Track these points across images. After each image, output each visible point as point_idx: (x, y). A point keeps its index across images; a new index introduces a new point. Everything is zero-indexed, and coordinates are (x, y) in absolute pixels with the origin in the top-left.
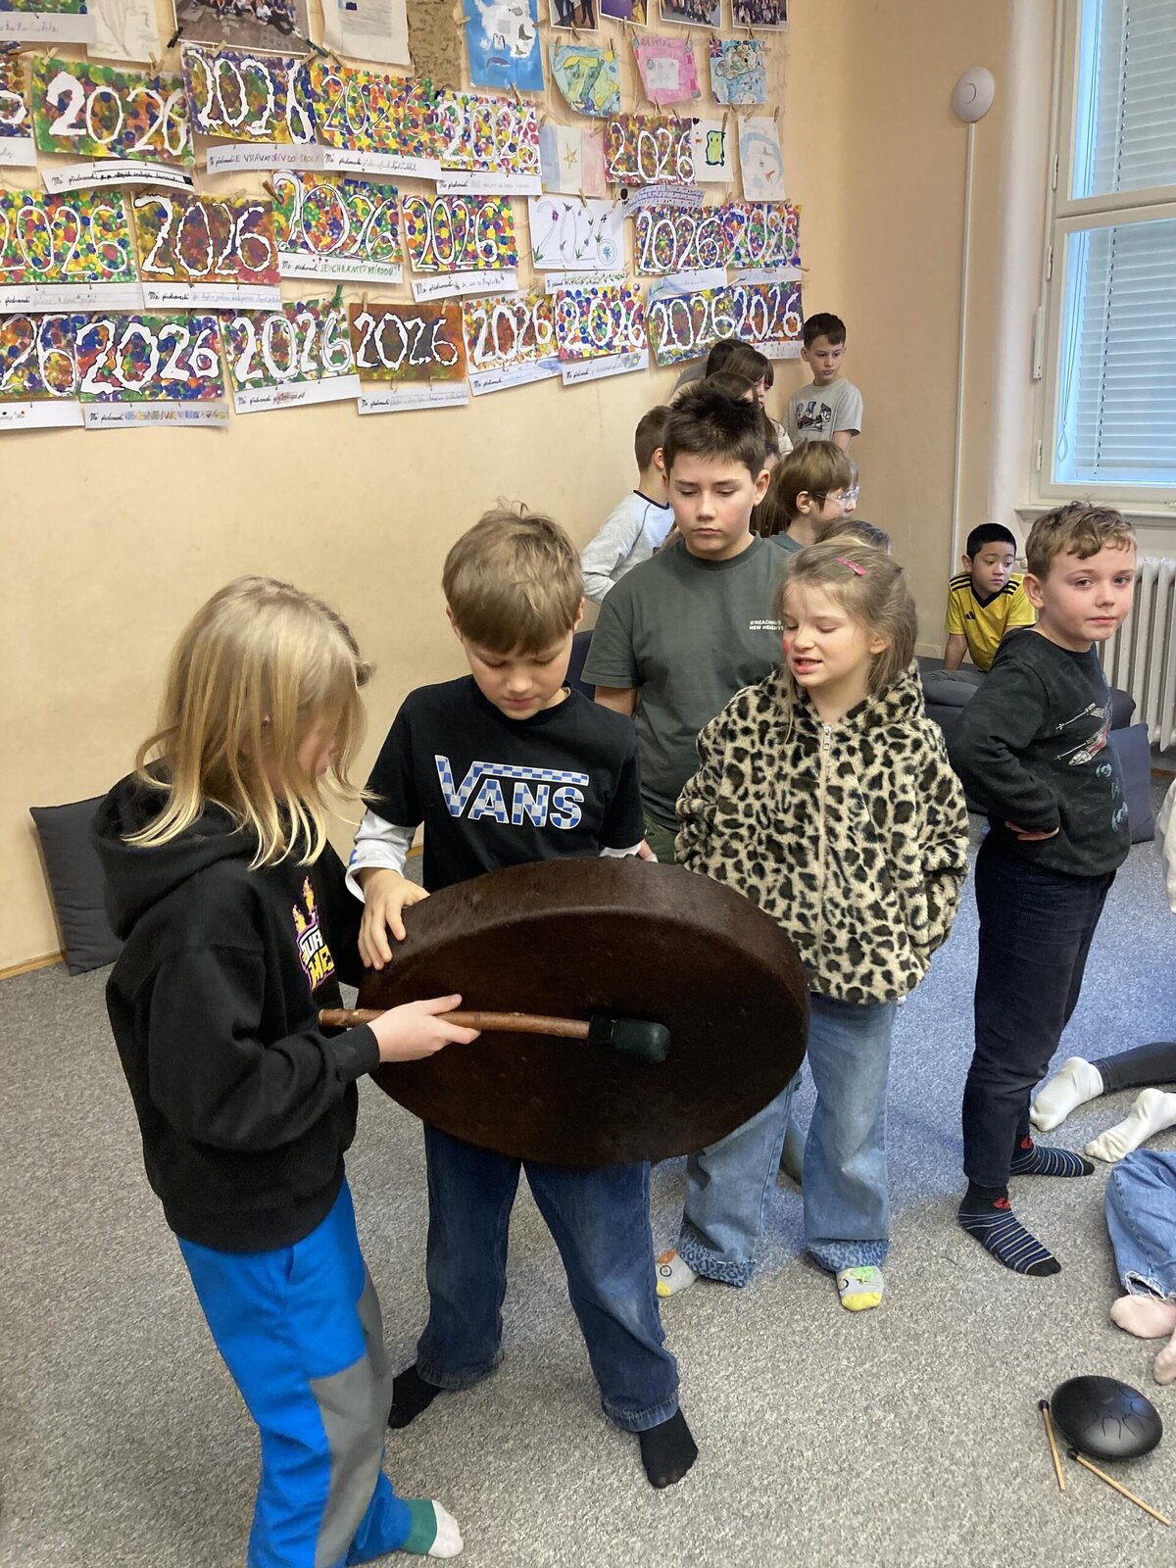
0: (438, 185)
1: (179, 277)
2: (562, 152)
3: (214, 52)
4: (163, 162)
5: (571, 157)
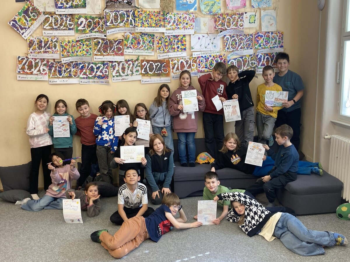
0: (165, 33)
1: (101, 55)
2: (202, 24)
3: (113, 11)
4: (100, 33)
5: (205, 25)
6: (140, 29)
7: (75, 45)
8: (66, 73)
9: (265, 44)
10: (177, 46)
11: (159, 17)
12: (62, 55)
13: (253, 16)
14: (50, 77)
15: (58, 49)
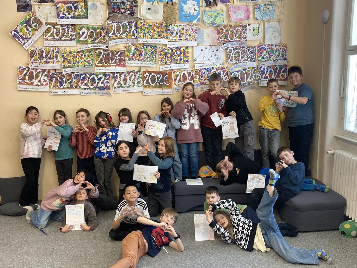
0: (167, 45)
1: (103, 66)
2: (205, 35)
3: (115, 22)
4: (102, 44)
5: (208, 36)
6: (142, 41)
7: (76, 55)
8: (67, 83)
9: (268, 56)
10: (180, 57)
11: (162, 29)
12: (63, 66)
13: (256, 28)
14: (51, 87)
15: (59, 60)
